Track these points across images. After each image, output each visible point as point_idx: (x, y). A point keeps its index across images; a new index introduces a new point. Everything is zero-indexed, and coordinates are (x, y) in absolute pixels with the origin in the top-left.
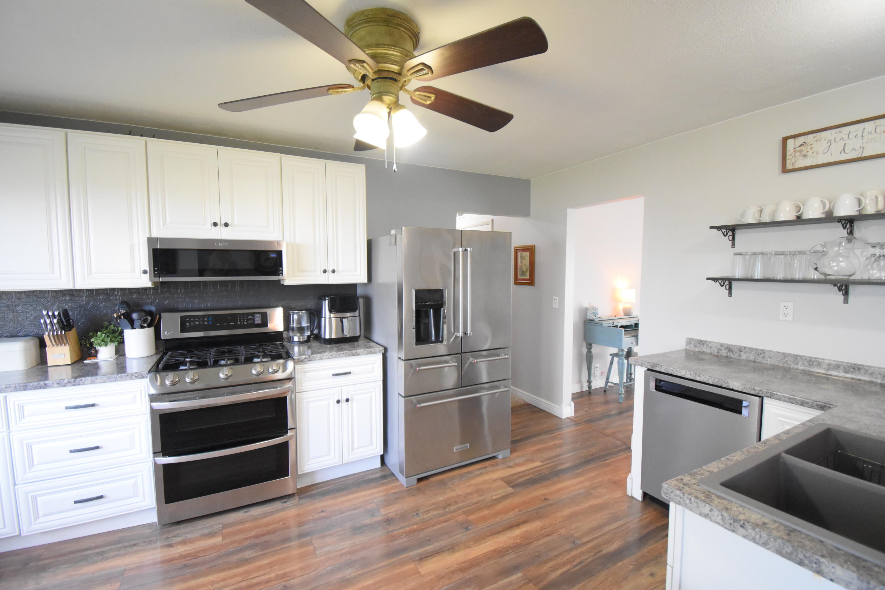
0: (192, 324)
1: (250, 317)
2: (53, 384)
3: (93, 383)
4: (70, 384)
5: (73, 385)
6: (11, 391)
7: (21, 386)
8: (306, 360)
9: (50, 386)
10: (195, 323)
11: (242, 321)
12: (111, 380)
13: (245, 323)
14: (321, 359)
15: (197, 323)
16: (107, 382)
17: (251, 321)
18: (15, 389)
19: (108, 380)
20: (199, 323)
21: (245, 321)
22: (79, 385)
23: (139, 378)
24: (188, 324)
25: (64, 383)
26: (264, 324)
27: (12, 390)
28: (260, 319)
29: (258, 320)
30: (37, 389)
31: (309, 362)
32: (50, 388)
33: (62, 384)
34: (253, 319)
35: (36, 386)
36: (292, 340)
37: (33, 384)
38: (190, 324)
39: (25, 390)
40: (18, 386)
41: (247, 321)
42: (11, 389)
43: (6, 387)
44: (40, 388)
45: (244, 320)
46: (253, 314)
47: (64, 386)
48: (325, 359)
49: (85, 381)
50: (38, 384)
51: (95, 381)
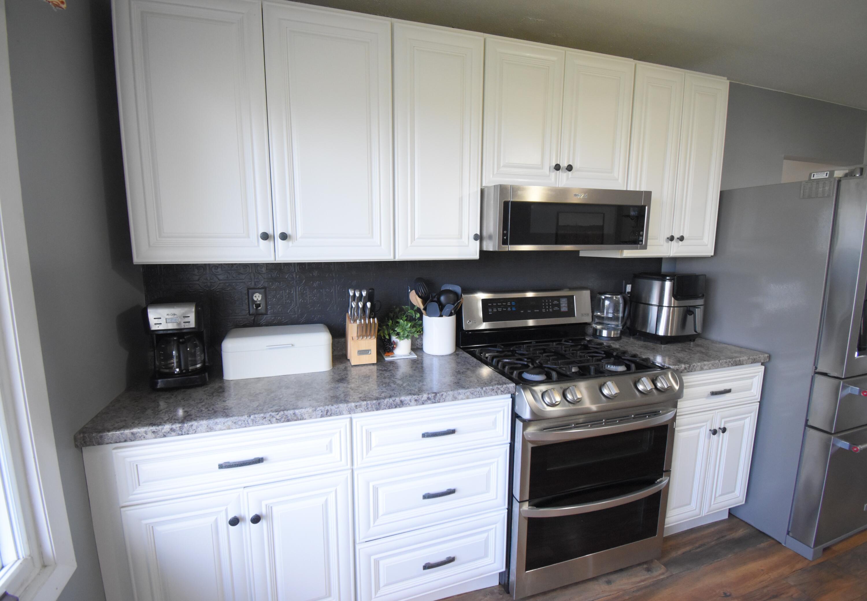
0: (495, 310)
1: (555, 302)
3: (455, 400)
4: (429, 402)
5: (433, 403)
6: (362, 412)
7: (374, 404)
8: (686, 371)
9: (406, 404)
10: (497, 310)
11: (547, 307)
13: (551, 310)
14: (702, 369)
15: (500, 309)
16: (470, 398)
17: (556, 308)
18: (366, 408)
19: (471, 395)
20: (502, 310)
21: (551, 307)
22: (439, 402)
23: (505, 394)
24: (490, 310)
25: (422, 399)
26: (571, 313)
27: (363, 410)
28: (566, 305)
29: (564, 308)
30: (392, 408)
31: (690, 373)
32: (407, 407)
33: (421, 402)
34: (559, 305)
35: (391, 404)
36: (598, 334)
37: (388, 401)
38: (493, 310)
39: (377, 409)
40: (370, 404)
41: (552, 308)
42: (361, 409)
43: (356, 406)
44: (396, 407)
45: (549, 305)
46: (558, 298)
47: (423, 404)
48: (706, 369)
49: (446, 397)
50: (394, 401)
51: (458, 397)
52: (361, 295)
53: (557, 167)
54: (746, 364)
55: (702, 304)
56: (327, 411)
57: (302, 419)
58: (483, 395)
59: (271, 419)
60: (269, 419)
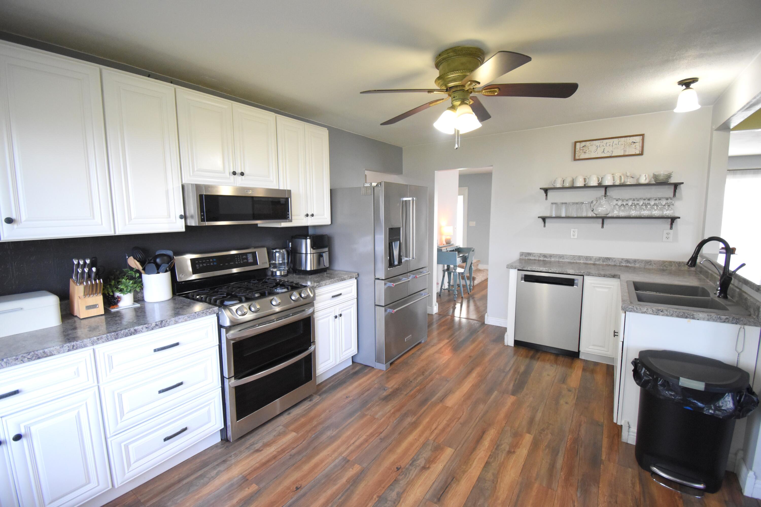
0: (201, 265)
1: (244, 257)
2: (143, 329)
3: (177, 323)
4: (157, 327)
5: (160, 327)
6: (103, 342)
7: (113, 335)
8: (317, 287)
9: (139, 331)
10: (203, 265)
11: (239, 260)
12: (191, 318)
13: (242, 262)
14: (326, 285)
15: (205, 265)
16: (187, 321)
17: (245, 261)
18: (106, 339)
19: (188, 318)
20: (207, 265)
21: (241, 260)
22: (165, 326)
23: (212, 314)
24: (197, 266)
25: (152, 326)
26: (255, 263)
27: (104, 341)
28: (252, 258)
29: (250, 260)
30: (128, 336)
31: (319, 288)
32: (140, 333)
33: (150, 328)
34: (247, 259)
35: (127, 333)
36: (274, 274)
37: (124, 332)
38: (199, 266)
39: (116, 339)
40: (110, 335)
41: (243, 261)
42: (102, 340)
43: (98, 339)
44: (131, 335)
45: (240, 259)
46: (246, 254)
47: (153, 329)
48: (328, 285)
49: (170, 322)
50: (129, 331)
51: (178, 321)
52: (85, 263)
53: (234, 173)
54: (347, 279)
55: (327, 250)
56: (73, 346)
57: (52, 355)
58: (197, 317)
59: (23, 359)
60: (21, 359)
